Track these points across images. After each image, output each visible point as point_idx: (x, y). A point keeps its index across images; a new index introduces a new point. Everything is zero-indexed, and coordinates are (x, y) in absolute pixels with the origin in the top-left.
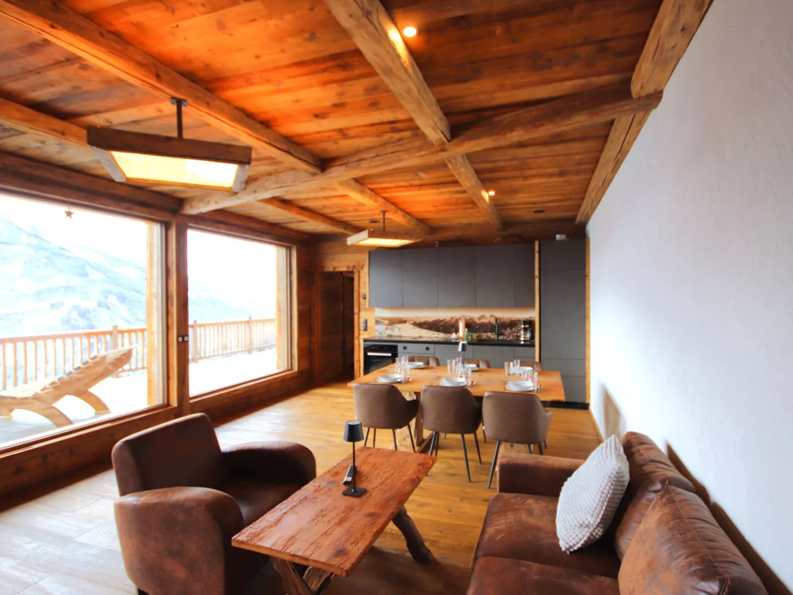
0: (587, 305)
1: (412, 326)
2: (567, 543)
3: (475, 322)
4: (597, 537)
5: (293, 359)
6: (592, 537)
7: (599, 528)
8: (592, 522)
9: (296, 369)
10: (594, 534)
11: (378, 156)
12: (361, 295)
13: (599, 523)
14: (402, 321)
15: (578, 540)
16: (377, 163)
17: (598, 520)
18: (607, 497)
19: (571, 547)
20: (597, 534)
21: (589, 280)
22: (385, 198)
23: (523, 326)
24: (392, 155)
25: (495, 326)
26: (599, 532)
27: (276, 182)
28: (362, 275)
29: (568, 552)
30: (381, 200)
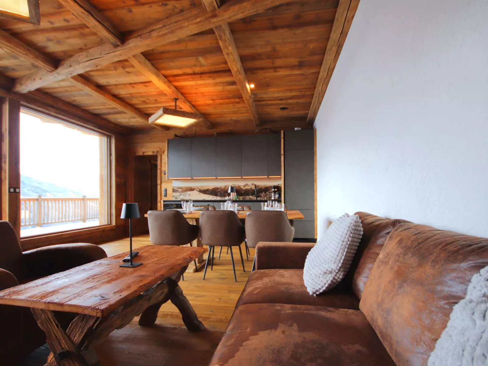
0: (315, 173)
1: (198, 192)
2: (314, 289)
3: (241, 189)
4: (339, 280)
5: (112, 217)
6: (334, 281)
7: (340, 273)
8: (334, 268)
9: (114, 223)
10: (336, 278)
11: (165, 26)
12: (162, 171)
13: (341, 267)
14: (192, 189)
15: (323, 285)
16: (164, 32)
17: (340, 265)
18: (347, 244)
19: (317, 291)
20: (339, 278)
21: (316, 156)
22: (176, 87)
23: (273, 190)
24: (175, 24)
25: (255, 191)
26: (340, 276)
27: (87, 56)
28: (163, 157)
29: (315, 295)
30: (173, 88)
